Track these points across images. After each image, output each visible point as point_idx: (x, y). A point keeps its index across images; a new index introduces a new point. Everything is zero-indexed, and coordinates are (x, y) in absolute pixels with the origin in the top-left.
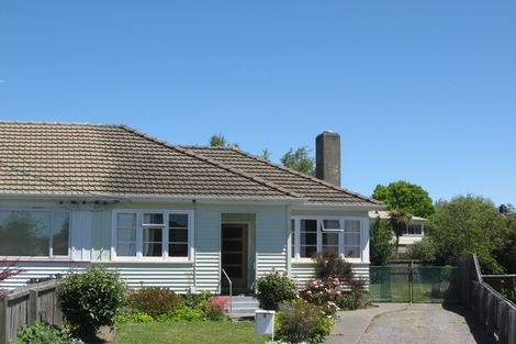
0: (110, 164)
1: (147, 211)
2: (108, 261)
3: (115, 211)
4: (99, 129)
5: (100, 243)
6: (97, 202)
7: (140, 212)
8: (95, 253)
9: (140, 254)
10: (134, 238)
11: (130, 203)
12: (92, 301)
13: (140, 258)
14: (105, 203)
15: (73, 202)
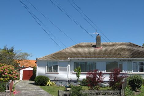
0: (130, 51)
1: (140, 62)
2: (131, 73)
3: (132, 62)
4: (125, 44)
5: (129, 69)
6: (129, 60)
7: (138, 62)
8: (128, 71)
9: (138, 72)
10: (137, 68)
11: (136, 60)
12: (137, 82)
13: (139, 73)
14: (131, 60)
15: (123, 60)
